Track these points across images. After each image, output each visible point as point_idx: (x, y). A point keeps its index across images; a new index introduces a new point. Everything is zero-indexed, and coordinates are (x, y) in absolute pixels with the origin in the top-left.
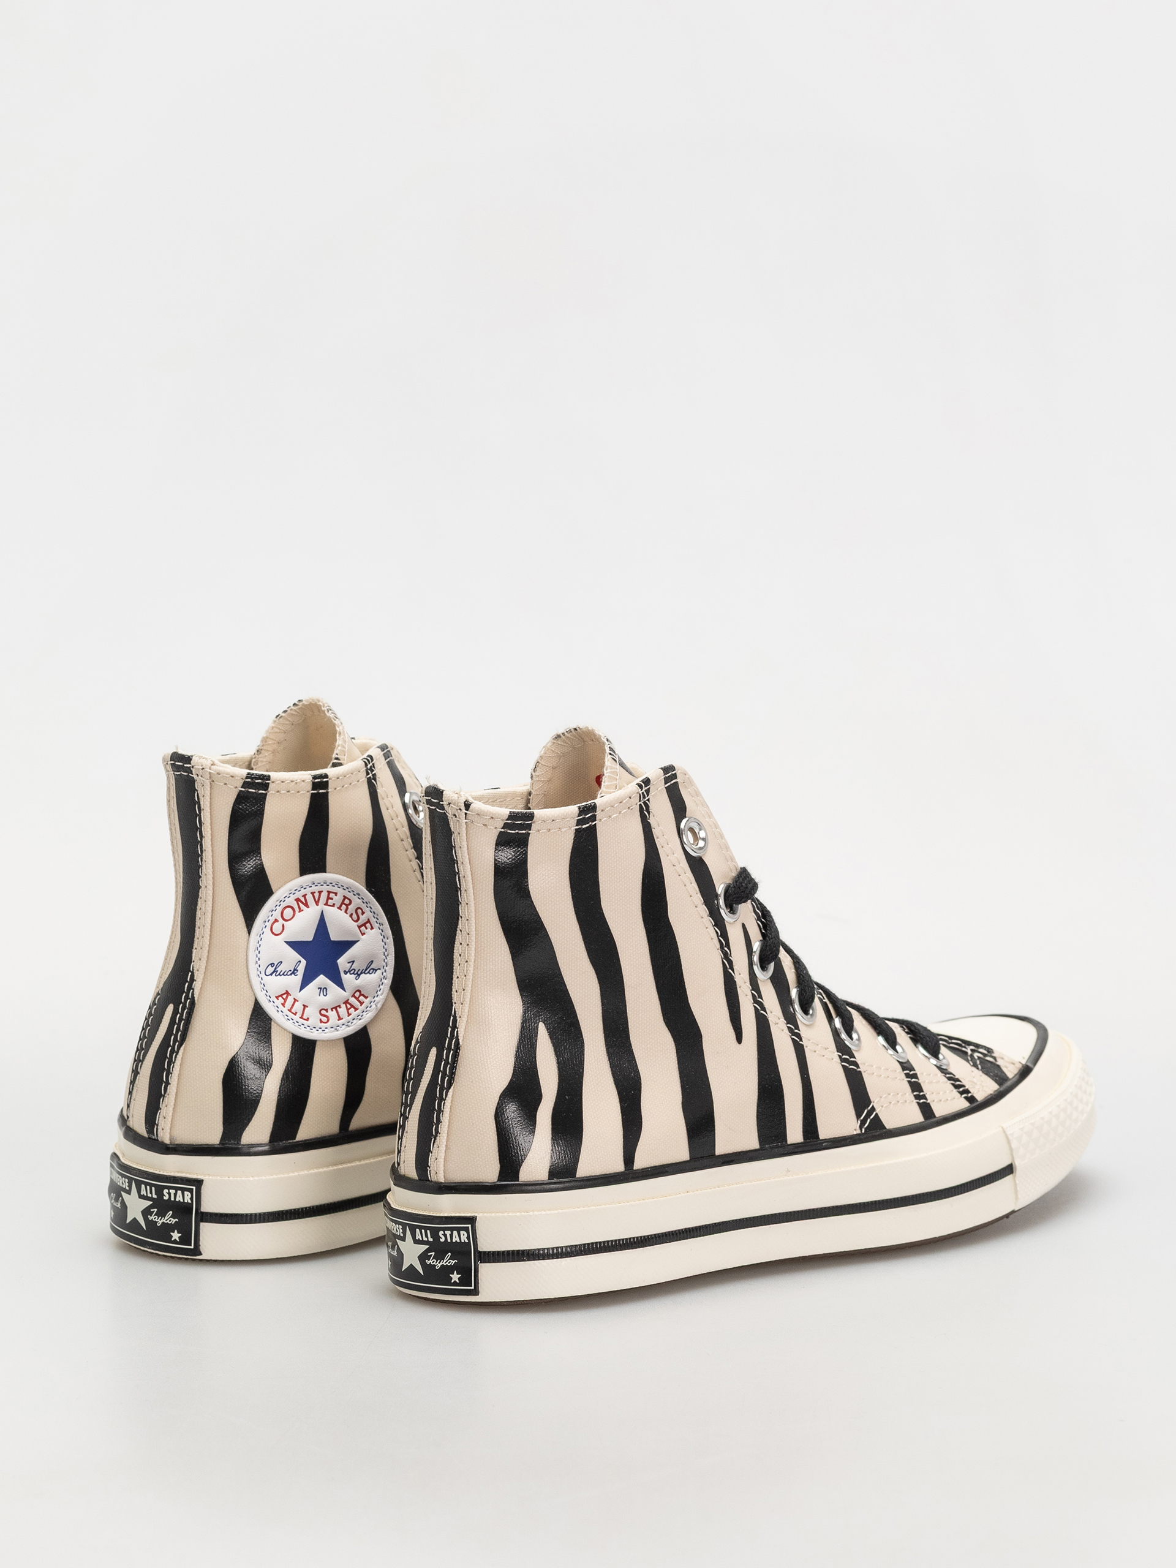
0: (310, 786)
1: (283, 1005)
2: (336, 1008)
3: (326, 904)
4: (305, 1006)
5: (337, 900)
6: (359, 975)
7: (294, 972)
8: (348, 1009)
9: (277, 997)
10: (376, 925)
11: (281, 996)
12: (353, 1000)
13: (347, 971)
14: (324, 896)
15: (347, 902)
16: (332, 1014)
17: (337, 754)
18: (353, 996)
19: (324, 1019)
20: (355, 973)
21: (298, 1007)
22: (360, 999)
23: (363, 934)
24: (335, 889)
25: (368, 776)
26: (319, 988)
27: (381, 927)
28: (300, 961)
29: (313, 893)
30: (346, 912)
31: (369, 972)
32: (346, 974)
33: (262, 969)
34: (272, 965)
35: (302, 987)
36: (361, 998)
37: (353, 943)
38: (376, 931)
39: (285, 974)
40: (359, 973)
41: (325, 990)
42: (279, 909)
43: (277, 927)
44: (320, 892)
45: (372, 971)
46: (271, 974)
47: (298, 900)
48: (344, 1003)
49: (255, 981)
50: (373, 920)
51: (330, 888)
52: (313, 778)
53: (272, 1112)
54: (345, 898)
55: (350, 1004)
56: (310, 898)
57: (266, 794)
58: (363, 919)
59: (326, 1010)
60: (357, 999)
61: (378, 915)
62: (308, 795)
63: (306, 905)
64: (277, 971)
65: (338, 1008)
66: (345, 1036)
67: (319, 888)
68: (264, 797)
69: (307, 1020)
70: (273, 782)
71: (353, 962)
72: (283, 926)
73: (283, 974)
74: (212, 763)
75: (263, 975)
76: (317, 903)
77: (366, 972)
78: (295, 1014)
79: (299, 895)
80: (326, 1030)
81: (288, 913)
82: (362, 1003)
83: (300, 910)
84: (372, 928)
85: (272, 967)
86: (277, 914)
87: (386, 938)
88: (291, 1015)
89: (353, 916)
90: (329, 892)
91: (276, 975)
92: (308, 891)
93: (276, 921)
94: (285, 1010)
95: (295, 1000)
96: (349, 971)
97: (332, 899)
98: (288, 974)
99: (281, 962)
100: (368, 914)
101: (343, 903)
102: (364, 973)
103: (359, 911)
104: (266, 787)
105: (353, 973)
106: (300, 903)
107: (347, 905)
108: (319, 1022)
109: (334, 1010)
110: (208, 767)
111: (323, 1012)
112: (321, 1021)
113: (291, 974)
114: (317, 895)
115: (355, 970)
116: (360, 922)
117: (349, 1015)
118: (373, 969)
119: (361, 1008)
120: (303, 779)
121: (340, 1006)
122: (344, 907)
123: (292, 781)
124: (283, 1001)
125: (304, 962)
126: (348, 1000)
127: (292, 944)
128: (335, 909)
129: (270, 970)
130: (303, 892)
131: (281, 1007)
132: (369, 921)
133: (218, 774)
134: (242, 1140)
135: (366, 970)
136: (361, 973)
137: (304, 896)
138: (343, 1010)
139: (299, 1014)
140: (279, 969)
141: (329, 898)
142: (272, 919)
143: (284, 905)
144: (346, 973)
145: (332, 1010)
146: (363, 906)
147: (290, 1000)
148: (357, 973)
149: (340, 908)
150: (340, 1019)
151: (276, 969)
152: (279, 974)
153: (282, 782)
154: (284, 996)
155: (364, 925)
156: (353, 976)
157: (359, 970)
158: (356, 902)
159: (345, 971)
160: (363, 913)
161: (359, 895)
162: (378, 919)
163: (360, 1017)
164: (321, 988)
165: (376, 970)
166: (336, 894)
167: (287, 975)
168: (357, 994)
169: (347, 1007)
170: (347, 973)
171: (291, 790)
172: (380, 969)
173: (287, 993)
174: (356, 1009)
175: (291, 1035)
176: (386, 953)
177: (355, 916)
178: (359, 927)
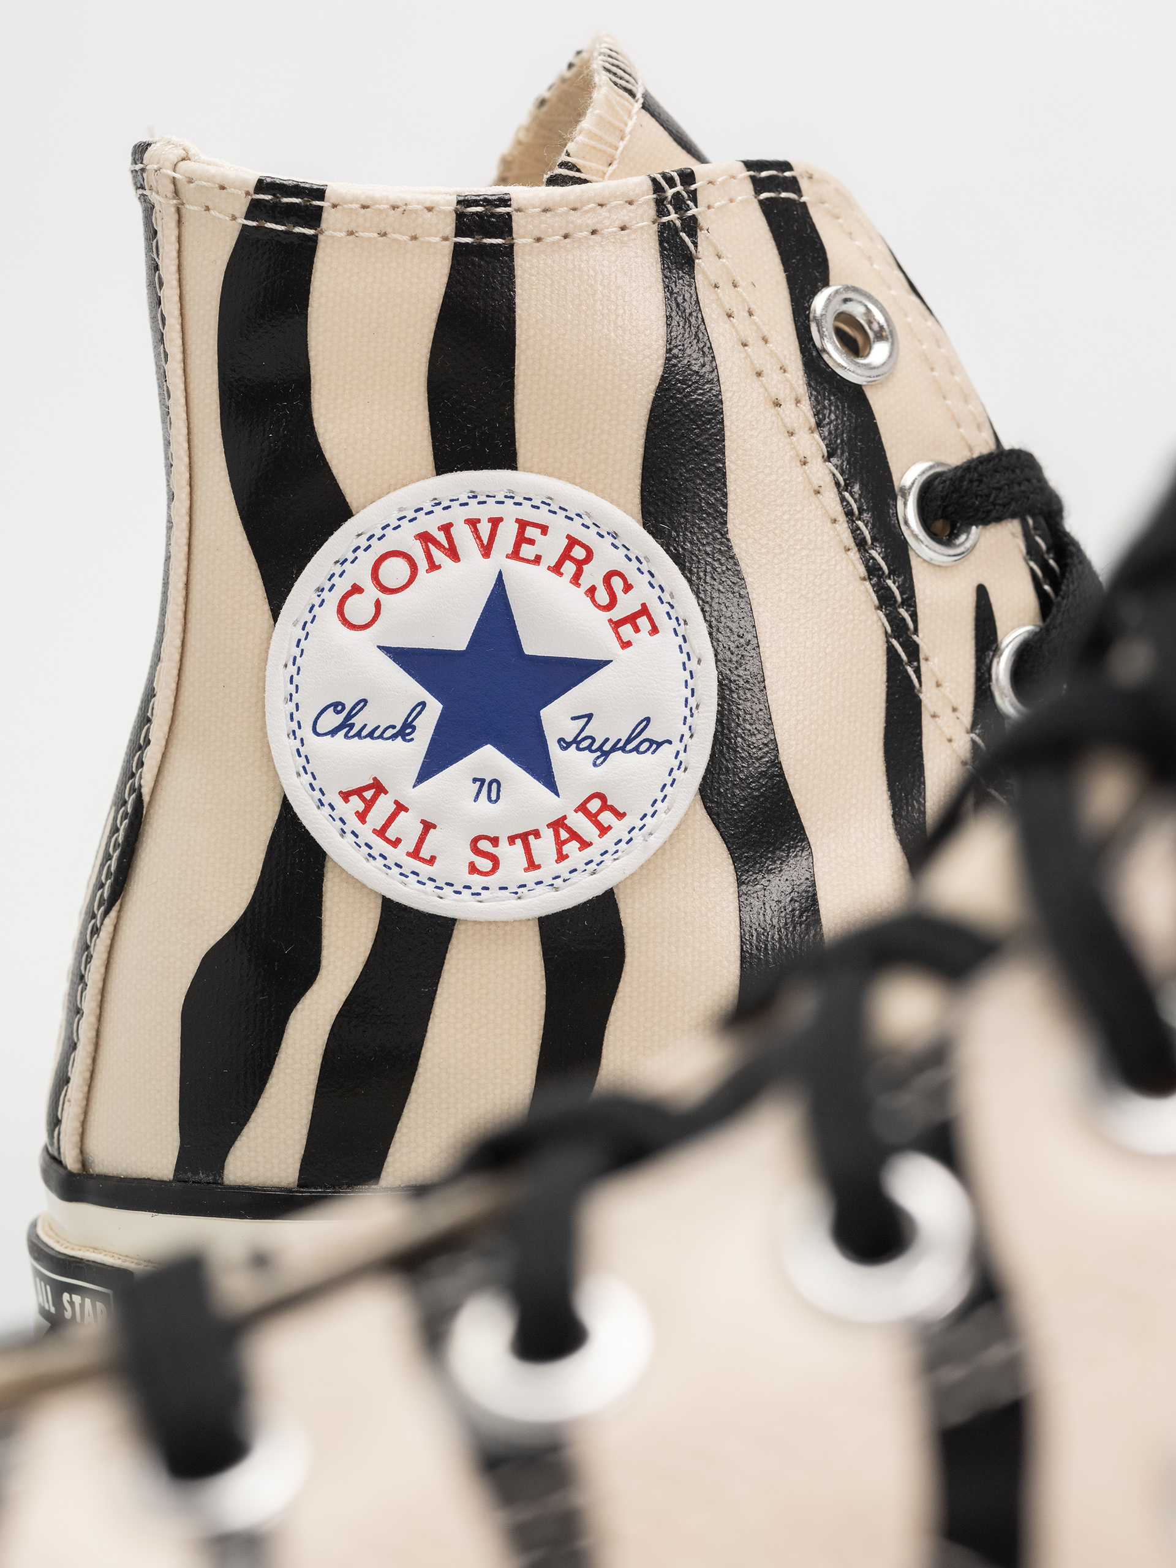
0: (449, 226)
1: (362, 817)
2: (524, 837)
3: (515, 555)
4: (428, 826)
5: (551, 547)
6: (606, 754)
7: (405, 731)
8: (560, 844)
9: (346, 796)
10: (666, 625)
11: (359, 792)
12: (581, 823)
13: (569, 739)
14: (507, 534)
15: (579, 553)
16: (512, 856)
17: (568, 155)
18: (582, 808)
19: (485, 864)
20: (594, 748)
21: (407, 827)
22: (600, 818)
23: (626, 645)
24: (542, 516)
25: (665, 219)
26: (475, 780)
27: (681, 630)
28: (423, 704)
29: (473, 523)
30: (576, 579)
31: (636, 749)
32: (565, 749)
33: (306, 717)
34: (338, 707)
35: (427, 771)
36: (606, 818)
37: (591, 667)
38: (667, 638)
39: (377, 734)
40: (607, 748)
41: (494, 786)
42: (367, 560)
43: (360, 608)
44: (495, 522)
45: (646, 745)
46: (333, 732)
47: (425, 538)
48: (549, 826)
49: (283, 749)
50: (658, 611)
51: (526, 513)
52: (459, 202)
53: (304, 1102)
54: (572, 542)
55: (569, 830)
56: (463, 536)
57: (316, 236)
58: (627, 605)
59: (495, 841)
60: (593, 818)
61: (672, 596)
62: (447, 248)
63: (453, 553)
64: (352, 726)
65: (531, 838)
66: (543, 913)
67: (492, 510)
68: (309, 247)
69: (431, 861)
70: (334, 206)
71: (590, 717)
72: (378, 604)
73: (371, 735)
74: (183, 154)
75: (306, 732)
76: (487, 550)
77: (629, 747)
78: (396, 843)
79: (431, 525)
80: (483, 892)
81: (395, 571)
82: (604, 830)
83: (433, 566)
84: (655, 630)
85: (338, 712)
86: (360, 572)
87: (694, 660)
88: (380, 846)
89: (597, 594)
90: (523, 524)
91: (346, 736)
92: (457, 516)
93: (356, 589)
94: (366, 832)
95: (400, 808)
96: (576, 741)
97: (532, 542)
98: (386, 735)
99: (365, 701)
100: (642, 593)
101: (566, 556)
102: (623, 749)
103: (617, 583)
104: (313, 217)
105: (589, 748)
106: (433, 549)
107: (580, 564)
108: (467, 869)
109: (518, 841)
110: (169, 165)
111: (484, 845)
112: (473, 869)
113: (394, 737)
114: (485, 529)
115: (594, 740)
116: (617, 614)
117: (562, 857)
118: (651, 742)
119: (600, 843)
120: (428, 204)
121: (536, 834)
122: (569, 568)
123: (394, 208)
124: (361, 807)
125: (435, 708)
126: (565, 817)
127: (402, 656)
128: (541, 572)
129: (332, 719)
130: (441, 517)
131: (353, 823)
132: (644, 611)
133: (191, 181)
134: (226, 1172)
135: (629, 740)
136: (614, 749)
137: (446, 528)
138: (544, 847)
139: (409, 844)
140: (358, 721)
141: (521, 539)
142: (343, 586)
143: (379, 548)
144: (564, 745)
145: (512, 840)
146: (630, 570)
147: (383, 807)
148: (600, 748)
149: (557, 569)
150: (532, 865)
151: (349, 717)
152: (358, 735)
153: (364, 207)
154: (368, 795)
155: (632, 619)
156: (590, 757)
157: (607, 740)
158: (607, 557)
159: (561, 740)
160: (628, 588)
161: (615, 536)
162: (672, 607)
163: (593, 866)
164: (483, 781)
165: (659, 745)
166: (544, 530)
167: (381, 737)
168: (594, 805)
169: (557, 835)
170: (569, 745)
171: (388, 230)
172: (670, 742)
173: (378, 788)
174: (585, 844)
175: (380, 901)
176: (692, 702)
177: (603, 597)
178: (616, 625)
